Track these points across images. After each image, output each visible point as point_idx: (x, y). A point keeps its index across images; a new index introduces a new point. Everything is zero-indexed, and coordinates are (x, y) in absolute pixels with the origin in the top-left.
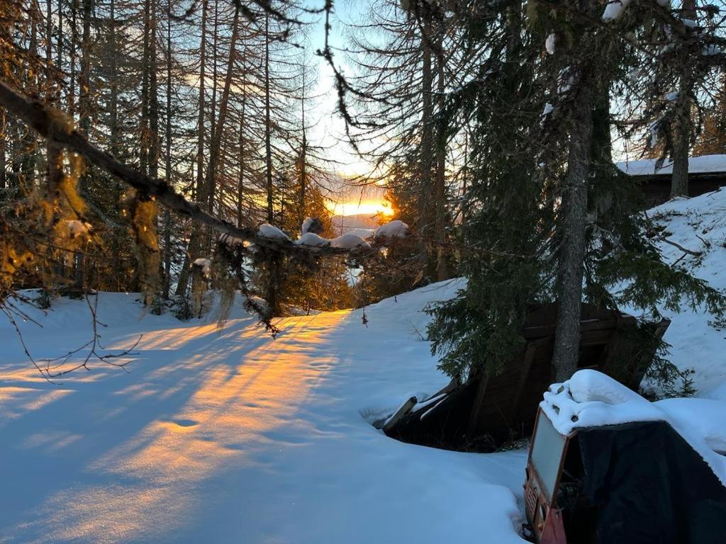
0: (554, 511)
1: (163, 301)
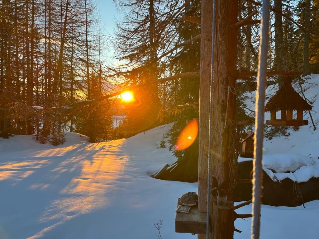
1: (45, 138)
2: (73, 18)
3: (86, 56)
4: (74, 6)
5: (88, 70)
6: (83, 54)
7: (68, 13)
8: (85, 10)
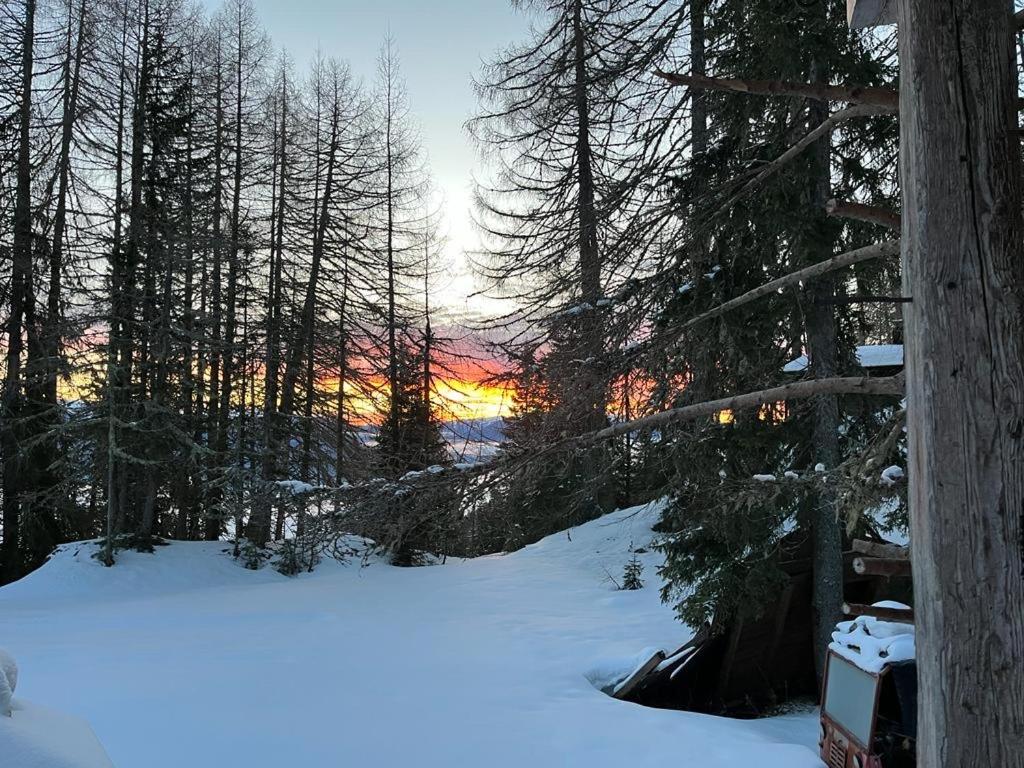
0: (872, 758)
1: (259, 551)
2: (350, 187)
3: (388, 296)
4: (353, 152)
5: (392, 339)
6: (375, 289)
7: (334, 171)
8: (386, 159)
